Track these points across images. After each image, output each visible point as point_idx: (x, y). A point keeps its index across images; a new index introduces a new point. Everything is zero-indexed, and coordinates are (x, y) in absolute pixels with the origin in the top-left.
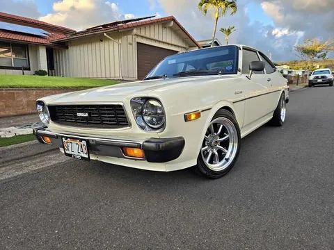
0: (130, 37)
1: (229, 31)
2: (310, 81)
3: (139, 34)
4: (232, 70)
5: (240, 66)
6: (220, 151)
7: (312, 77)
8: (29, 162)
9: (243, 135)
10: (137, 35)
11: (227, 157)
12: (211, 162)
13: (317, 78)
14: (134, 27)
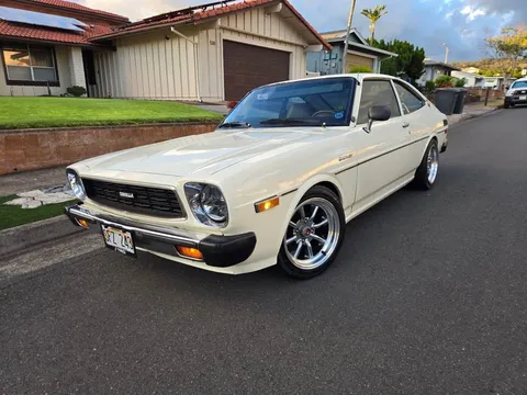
0: (211, 32)
1: (376, 13)
2: (507, 98)
3: (226, 26)
4: (344, 118)
5: (355, 113)
6: (314, 242)
7: (510, 93)
8: (62, 245)
9: (347, 219)
10: (224, 29)
11: (324, 249)
12: (301, 257)
13: (519, 93)
14: (218, 15)
